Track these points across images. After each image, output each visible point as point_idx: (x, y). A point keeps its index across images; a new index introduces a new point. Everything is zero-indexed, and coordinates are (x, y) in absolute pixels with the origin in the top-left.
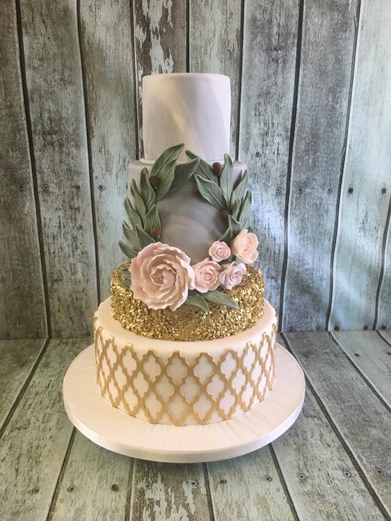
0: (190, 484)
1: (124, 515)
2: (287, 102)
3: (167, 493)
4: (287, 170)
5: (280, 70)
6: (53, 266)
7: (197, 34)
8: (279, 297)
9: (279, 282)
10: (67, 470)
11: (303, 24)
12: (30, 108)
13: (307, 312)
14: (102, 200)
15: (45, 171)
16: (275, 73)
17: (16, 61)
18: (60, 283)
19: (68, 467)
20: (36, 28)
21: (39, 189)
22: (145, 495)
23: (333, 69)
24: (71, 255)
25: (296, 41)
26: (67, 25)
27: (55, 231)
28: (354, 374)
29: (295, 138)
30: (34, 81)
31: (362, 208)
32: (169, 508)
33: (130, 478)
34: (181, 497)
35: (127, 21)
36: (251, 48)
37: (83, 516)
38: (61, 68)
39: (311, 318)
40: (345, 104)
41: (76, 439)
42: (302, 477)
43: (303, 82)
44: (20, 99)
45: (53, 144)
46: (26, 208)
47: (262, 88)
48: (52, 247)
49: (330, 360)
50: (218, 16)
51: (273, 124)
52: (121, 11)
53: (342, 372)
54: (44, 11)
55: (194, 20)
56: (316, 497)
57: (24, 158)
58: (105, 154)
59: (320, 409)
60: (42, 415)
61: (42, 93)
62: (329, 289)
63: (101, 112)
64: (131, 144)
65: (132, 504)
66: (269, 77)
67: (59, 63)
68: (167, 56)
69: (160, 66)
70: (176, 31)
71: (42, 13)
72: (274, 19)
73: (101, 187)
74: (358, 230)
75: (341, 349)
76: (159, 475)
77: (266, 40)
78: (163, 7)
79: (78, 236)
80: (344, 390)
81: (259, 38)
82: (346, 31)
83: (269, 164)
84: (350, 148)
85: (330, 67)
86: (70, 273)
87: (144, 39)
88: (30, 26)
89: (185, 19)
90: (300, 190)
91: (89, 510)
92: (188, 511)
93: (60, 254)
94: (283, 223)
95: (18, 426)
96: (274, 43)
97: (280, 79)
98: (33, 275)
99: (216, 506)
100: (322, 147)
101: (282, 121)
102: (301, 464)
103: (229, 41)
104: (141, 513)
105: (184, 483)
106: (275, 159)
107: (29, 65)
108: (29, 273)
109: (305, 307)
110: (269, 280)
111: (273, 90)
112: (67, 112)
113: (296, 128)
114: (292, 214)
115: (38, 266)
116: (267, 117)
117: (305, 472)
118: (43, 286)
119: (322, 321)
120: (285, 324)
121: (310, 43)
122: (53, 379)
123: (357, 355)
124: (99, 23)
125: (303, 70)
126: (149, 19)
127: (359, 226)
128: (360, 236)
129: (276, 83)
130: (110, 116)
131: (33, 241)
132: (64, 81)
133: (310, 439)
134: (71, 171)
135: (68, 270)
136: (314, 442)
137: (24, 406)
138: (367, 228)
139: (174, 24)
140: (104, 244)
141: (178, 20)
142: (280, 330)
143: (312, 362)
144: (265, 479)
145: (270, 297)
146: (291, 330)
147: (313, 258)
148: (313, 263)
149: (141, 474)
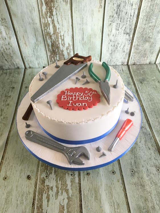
0: (70, 175)
1: (33, 197)
3: (57, 182)
8: (129, 46)
9: (131, 36)
10: (3, 163)
13: (145, 54)
22: (45, 183)
32: (58, 192)
33: (38, 170)
34: (65, 184)
37: (11, 197)
39: (147, 57)
41: (9, 142)
42: (132, 171)
49: (155, 85)
56: (139, 187)
59: (146, 122)
65: (37, 189)
76: (53, 169)
91: (14, 193)
92: (68, 194)
99: (84, 191)
102: (133, 162)
104: (42, 195)
105: (67, 174)
109: (145, 51)
110: (125, 35)
117: (134, 168)
119: (153, 59)
120: (131, 61)
133: (139, 144)
136: (141, 146)
140: (15, 13)
142: (128, 65)
143: (144, 87)
144: (112, 172)
145: (124, 46)
146: (134, 64)
147: (157, 19)
148: (156, 22)
149: (43, 167)
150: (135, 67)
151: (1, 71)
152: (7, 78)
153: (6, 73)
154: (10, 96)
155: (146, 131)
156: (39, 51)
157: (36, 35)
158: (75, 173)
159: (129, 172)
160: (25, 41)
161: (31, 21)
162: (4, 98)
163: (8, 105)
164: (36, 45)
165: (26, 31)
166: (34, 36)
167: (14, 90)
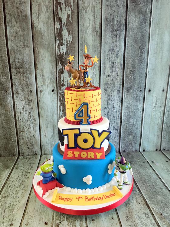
0: (79, 221)
2: (121, 53)
3: (69, 225)
4: (122, 82)
5: (118, 40)
6: (20, 125)
7: (82, 25)
8: (118, 138)
9: (119, 131)
10: (25, 215)
11: (128, 20)
12: (10, 57)
13: (131, 144)
14: (42, 97)
15: (17, 84)
16: (116, 41)
17: (4, 37)
18: (23, 132)
19: (26, 214)
20: (13, 24)
21: (14, 92)
22: (59, 226)
23: (141, 39)
24: (28, 120)
25: (124, 27)
26: (26, 23)
27: (21, 110)
28: (151, 171)
29: (125, 69)
30: (11, 46)
31: (155, 98)
33: (53, 219)
35: (52, 20)
36: (105, 31)
38: (23, 40)
39: (133, 146)
40: (146, 53)
41: (29, 201)
42: (127, 218)
43: (128, 45)
44: (5, 54)
45: (20, 73)
46: (9, 101)
47: (110, 48)
48: (20, 117)
49: (141, 164)
50: (91, 17)
51: (115, 63)
52: (49, 15)
53: (146, 170)
54: (16, 16)
55: (81, 19)
57: (7, 79)
58: (42, 77)
59: (136, 187)
60: (15, 191)
61: (15, 51)
62: (140, 133)
63: (41, 59)
64: (54, 72)
66: (113, 43)
67: (22, 38)
68: (69, 34)
69: (66, 39)
70: (73, 23)
71: (15, 17)
72: (115, 18)
73: (41, 91)
74: (153, 108)
75: (146, 159)
76: (65, 217)
77: (112, 27)
78: (68, 14)
79: (31, 112)
80: (147, 178)
81: (109, 26)
82: (146, 23)
83: (114, 80)
84: (149, 72)
85: (139, 38)
86: (28, 128)
87: (59, 27)
88: (10, 23)
89: (77, 18)
90: (128, 91)
93: (23, 120)
94: (120, 105)
95: (5, 196)
96: (115, 28)
97: (118, 44)
98: (11, 129)
100: (137, 72)
101: (119, 61)
102: (127, 212)
103: (96, 28)
105: (76, 221)
106: (117, 78)
107: (10, 39)
108: (10, 128)
109: (130, 142)
110: (114, 130)
111: (115, 48)
112: (26, 59)
113: (125, 64)
114: (125, 101)
115: (14, 126)
116: (113, 60)
117: (129, 215)
118: (16, 134)
119: (138, 147)
120: (121, 149)
121: (130, 28)
122: (20, 174)
123: (153, 162)
124: (40, 21)
125: (128, 40)
126: (61, 19)
127: (153, 106)
128: (154, 110)
129: (116, 45)
130: (45, 60)
131: (12, 114)
132: (25, 46)
133: (131, 200)
134: (28, 84)
135: (27, 127)
136: (133, 202)
137: (8, 186)
138: (157, 107)
139: (72, 20)
140: (42, 115)
141: (74, 19)
142: (119, 152)
143: (133, 165)
144: (111, 219)
145: (115, 138)
146: (124, 152)
147: (134, 120)
148: (133, 122)
149: (57, 217)
150: (125, 154)
151: (23, 157)
152: (26, 161)
153: (26, 158)
154: (30, 172)
155: (136, 193)
156: (54, 140)
157: (54, 129)
158: (83, 220)
159: (125, 218)
160: (45, 134)
161: (52, 121)
162: (24, 174)
163: (28, 178)
164: (53, 136)
165: (47, 127)
166: (52, 130)
167: (32, 168)
